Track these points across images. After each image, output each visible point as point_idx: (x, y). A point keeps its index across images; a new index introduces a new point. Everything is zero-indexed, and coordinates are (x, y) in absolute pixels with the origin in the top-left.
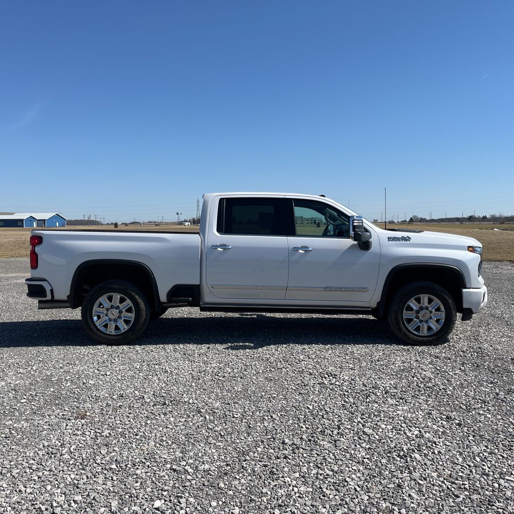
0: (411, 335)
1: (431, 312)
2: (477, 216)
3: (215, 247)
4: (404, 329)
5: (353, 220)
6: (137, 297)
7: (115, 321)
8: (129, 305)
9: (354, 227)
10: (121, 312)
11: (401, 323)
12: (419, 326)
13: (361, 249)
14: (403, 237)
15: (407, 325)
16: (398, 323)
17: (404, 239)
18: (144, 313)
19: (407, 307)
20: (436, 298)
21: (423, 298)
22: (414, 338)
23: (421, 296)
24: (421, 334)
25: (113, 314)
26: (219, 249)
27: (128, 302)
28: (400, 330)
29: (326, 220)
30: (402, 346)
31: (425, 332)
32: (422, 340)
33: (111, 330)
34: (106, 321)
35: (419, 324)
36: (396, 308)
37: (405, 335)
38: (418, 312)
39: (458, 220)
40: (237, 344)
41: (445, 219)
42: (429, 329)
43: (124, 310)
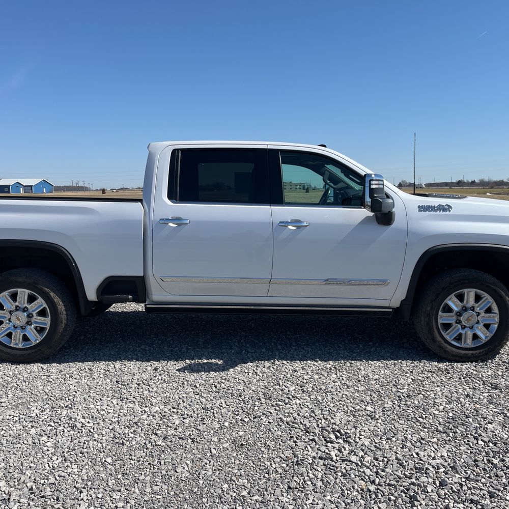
0: (448, 346)
1: (478, 314)
2: (466, 181)
3: (165, 221)
4: (439, 339)
5: (370, 181)
6: (52, 294)
7: (23, 328)
8: (42, 305)
9: (372, 191)
10: (30, 316)
11: (435, 330)
12: (460, 335)
13: (379, 223)
14: (440, 205)
15: (443, 333)
16: (430, 330)
17: (441, 208)
18: (63, 317)
19: (444, 308)
20: (486, 294)
21: (468, 293)
22: (453, 352)
23: (465, 291)
24: (463, 346)
25: (19, 319)
26: (171, 224)
27: (40, 303)
28: (434, 340)
29: (325, 182)
30: (436, 363)
31: (469, 343)
32: (464, 354)
33: (17, 342)
34: (9, 328)
35: (461, 331)
36: (429, 308)
37: (440, 347)
38: (459, 314)
39: (446, 184)
40: (200, 361)
41: (434, 183)
42: (475, 337)
43: (34, 314)
